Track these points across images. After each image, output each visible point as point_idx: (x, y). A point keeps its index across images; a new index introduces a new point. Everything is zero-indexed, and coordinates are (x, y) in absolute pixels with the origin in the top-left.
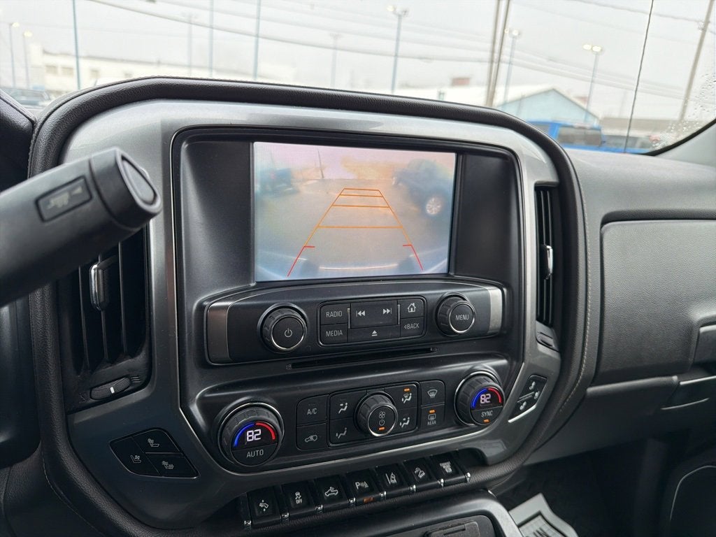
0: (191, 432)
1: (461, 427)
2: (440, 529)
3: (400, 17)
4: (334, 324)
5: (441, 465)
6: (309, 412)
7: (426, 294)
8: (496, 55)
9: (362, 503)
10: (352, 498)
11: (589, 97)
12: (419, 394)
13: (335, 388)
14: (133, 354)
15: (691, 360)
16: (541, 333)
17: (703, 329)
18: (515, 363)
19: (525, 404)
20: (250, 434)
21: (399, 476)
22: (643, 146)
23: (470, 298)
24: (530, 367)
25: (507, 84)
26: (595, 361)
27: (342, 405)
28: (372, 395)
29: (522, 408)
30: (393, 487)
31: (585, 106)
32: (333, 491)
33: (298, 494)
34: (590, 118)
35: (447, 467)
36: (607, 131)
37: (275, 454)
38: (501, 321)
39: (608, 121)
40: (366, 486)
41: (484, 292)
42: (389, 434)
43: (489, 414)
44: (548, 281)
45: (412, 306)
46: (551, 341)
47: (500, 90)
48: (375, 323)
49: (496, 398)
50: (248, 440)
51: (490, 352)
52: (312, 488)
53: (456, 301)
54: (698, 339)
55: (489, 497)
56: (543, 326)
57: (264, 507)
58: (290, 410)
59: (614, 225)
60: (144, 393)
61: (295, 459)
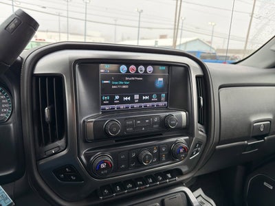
0: (81, 165)
1: (174, 161)
3: (140, 13)
4: (129, 126)
5: (167, 175)
6: (122, 157)
7: (160, 115)
8: (176, 27)
9: (140, 189)
10: (137, 188)
11: (211, 42)
12: (159, 149)
15: (251, 135)
16: (200, 127)
17: (255, 124)
18: (191, 138)
21: (153, 179)
22: (232, 59)
23: (176, 116)
24: (197, 139)
25: (181, 37)
27: (133, 154)
28: (143, 150)
29: (194, 153)
30: (151, 183)
31: (210, 45)
32: (130, 185)
33: (118, 187)
34: (212, 50)
35: (169, 176)
36: (218, 54)
37: (111, 172)
38: (186, 123)
39: (218, 50)
40: (142, 183)
41: (180, 113)
42: (150, 164)
43: (183, 156)
44: (201, 109)
45: (156, 119)
46: (203, 130)
47: (178, 39)
48: (144, 125)
49: (186, 150)
50: (102, 167)
51: (183, 134)
52: (123, 184)
53: (171, 117)
54: (253, 128)
55: (184, 186)
56: (200, 125)
57: (106, 192)
58: (115, 156)
59: (223, 89)
60: (65, 152)
61: (118, 174)
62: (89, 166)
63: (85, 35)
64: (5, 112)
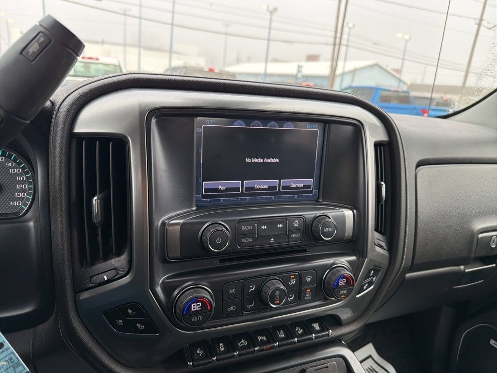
0: (156, 304)
1: (326, 300)
2: (312, 367)
3: (271, 13)
4: (246, 234)
5: (313, 325)
6: (231, 292)
7: (305, 215)
8: (338, 41)
9: (263, 350)
10: (256, 347)
11: (401, 70)
12: (300, 278)
13: (247, 275)
14: (119, 255)
15: (473, 256)
16: (378, 239)
17: (480, 236)
18: (361, 259)
19: (366, 285)
20: (194, 306)
21: (286, 332)
22: (438, 104)
23: (333, 217)
24: (371, 261)
25: (345, 60)
26: (412, 257)
27: (251, 287)
28: (270, 280)
29: (365, 288)
30: (282, 339)
31: (398, 76)
32: (244, 343)
33: (221, 344)
34: (401, 85)
35: (316, 326)
36: (413, 94)
37: (210, 318)
38: (352, 231)
39: (413, 87)
40: (265, 339)
41: (342, 213)
42: (282, 305)
43: (345, 292)
44: (382, 205)
45: (296, 223)
46: (383, 244)
47: (340, 64)
48: (273, 233)
49: (349, 282)
50: (193, 310)
51: (345, 251)
52: (231, 340)
53: (324, 219)
54: (477, 243)
55: (343, 345)
56: (379, 234)
57: (200, 353)
58: (218, 290)
59: (424, 168)
60: (126, 280)
61: (221, 321)
62: (170, 307)
63: (171, 52)
64: (21, 199)
